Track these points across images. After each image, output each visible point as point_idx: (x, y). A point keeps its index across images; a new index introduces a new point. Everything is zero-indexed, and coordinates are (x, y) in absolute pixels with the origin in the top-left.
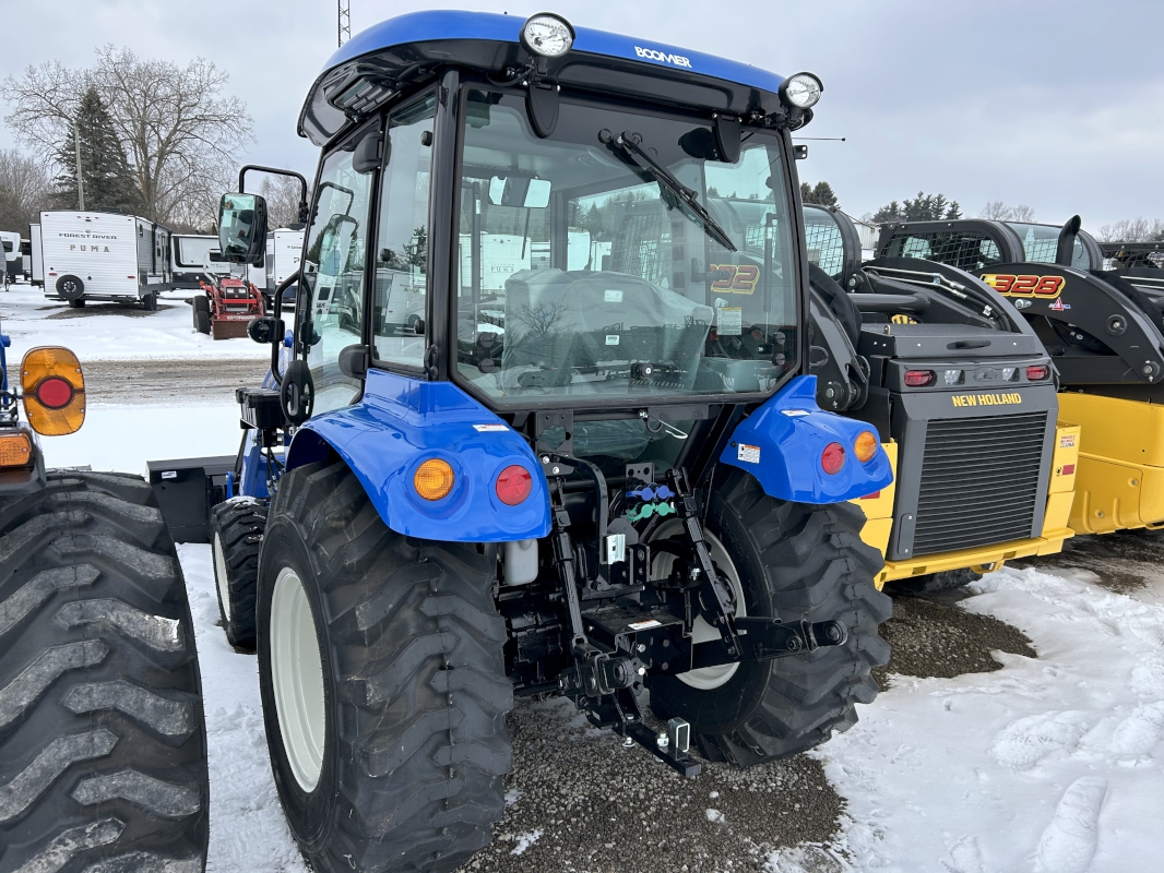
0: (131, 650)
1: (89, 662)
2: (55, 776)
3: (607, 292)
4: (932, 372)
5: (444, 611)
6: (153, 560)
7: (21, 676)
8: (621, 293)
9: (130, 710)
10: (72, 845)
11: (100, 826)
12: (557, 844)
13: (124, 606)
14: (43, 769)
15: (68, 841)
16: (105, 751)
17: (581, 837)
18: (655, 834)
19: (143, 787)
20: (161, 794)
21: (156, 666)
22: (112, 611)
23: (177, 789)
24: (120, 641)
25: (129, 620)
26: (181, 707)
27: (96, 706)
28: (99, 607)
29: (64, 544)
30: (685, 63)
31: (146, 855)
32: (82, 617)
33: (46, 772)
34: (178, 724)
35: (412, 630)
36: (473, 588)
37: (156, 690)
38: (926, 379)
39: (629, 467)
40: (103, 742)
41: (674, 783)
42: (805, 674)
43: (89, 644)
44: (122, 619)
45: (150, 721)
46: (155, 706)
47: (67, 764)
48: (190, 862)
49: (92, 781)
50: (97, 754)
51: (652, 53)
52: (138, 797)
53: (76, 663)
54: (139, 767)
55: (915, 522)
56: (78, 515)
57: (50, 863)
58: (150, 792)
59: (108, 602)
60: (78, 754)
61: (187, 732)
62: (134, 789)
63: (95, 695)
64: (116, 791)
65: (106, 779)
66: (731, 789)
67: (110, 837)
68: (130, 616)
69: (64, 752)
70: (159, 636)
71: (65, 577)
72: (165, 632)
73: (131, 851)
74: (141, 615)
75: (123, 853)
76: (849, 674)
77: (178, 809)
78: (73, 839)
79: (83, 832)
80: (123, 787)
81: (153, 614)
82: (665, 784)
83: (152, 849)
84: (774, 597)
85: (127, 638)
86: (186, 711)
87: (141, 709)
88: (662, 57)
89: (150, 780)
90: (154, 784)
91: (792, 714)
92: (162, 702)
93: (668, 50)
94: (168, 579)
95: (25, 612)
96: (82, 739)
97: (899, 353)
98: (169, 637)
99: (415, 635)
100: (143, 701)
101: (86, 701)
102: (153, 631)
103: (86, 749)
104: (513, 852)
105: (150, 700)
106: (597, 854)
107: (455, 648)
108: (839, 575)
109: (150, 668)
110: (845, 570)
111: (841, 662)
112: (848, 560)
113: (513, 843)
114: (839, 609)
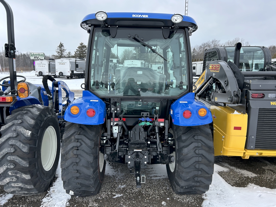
0: (22, 136)
1: (14, 136)
2: (5, 154)
3: (138, 72)
4: (263, 94)
5: (79, 138)
6: (32, 121)
7: (4, 137)
8: (142, 72)
9: (18, 146)
10: (6, 167)
11: (10, 164)
12: (123, 198)
13: (23, 128)
14: (3, 152)
15: (6, 166)
16: (12, 152)
17: (129, 199)
18: (147, 203)
19: (18, 159)
20: (21, 162)
21: (26, 139)
22: (20, 128)
23: (24, 161)
24: (21, 134)
25: (23, 130)
26: (27, 147)
27: (13, 144)
28: (19, 127)
29: (19, 116)
30: (147, 16)
31: (19, 172)
32: (15, 129)
33: (4, 153)
34: (26, 150)
35: (73, 141)
36: (90, 134)
37: (23, 143)
38: (261, 96)
39: (142, 113)
40: (12, 150)
41: (161, 193)
42: (183, 171)
43: (14, 133)
44: (21, 130)
45: (21, 148)
46: (22, 146)
47: (6, 153)
48: (28, 176)
49: (10, 156)
50: (11, 152)
51: (137, 15)
52: (17, 161)
53: (12, 136)
54: (18, 156)
55: (255, 139)
56: (25, 112)
57: (3, 169)
58: (19, 161)
59: (20, 127)
60: (8, 151)
61: (27, 152)
62: (17, 159)
63: (13, 142)
64: (13, 159)
65: (12, 156)
66: (173, 199)
67: (12, 167)
68: (23, 129)
69: (6, 150)
70: (27, 134)
71: (16, 122)
72: (28, 133)
73: (16, 170)
74: (25, 130)
75: (15, 170)
76: (197, 174)
77: (24, 165)
78: (6, 165)
79: (8, 165)
80: (15, 158)
81: (27, 130)
82: (159, 193)
83: (20, 171)
84: (177, 149)
85: (22, 133)
86: (28, 148)
87: (20, 146)
88: (140, 16)
89: (19, 159)
90: (20, 160)
91: (182, 182)
92: (24, 145)
93: (142, 14)
94: (33, 124)
95: (8, 126)
96: (9, 149)
97: (251, 88)
98: (28, 134)
99: (73, 142)
100: (20, 144)
101: (11, 143)
102: (26, 133)
103: (10, 150)
104: (113, 197)
105: (22, 145)
106: (130, 203)
107: (80, 146)
108: (194, 146)
109: (25, 139)
110: (197, 146)
111: (194, 170)
112: (199, 143)
113: (114, 195)
114: (194, 156)
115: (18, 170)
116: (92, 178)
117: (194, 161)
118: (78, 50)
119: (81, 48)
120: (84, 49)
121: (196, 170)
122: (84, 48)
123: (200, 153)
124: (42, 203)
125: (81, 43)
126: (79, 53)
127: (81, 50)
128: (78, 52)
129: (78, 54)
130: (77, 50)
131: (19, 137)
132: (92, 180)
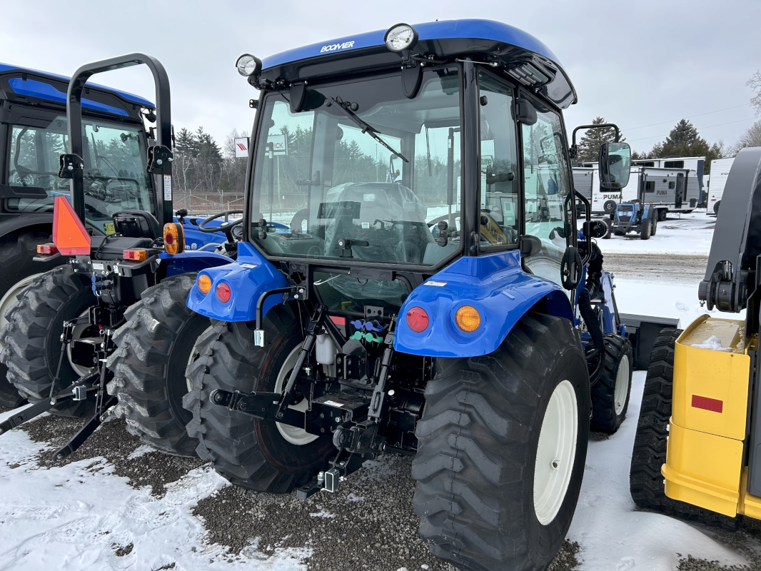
0: (144, 328)
1: (132, 327)
3: (365, 195)
5: (215, 348)
6: (169, 301)
7: (122, 326)
9: (133, 347)
13: (150, 313)
16: (124, 356)
19: (130, 373)
20: (133, 378)
21: (149, 336)
22: (146, 314)
23: (137, 379)
25: (147, 318)
27: (128, 341)
28: (145, 312)
31: (131, 397)
32: (139, 313)
34: (142, 357)
36: (241, 344)
37: (141, 343)
39: (368, 307)
40: (125, 353)
43: (136, 322)
45: (136, 352)
46: (139, 348)
48: (144, 409)
51: (331, 47)
52: (128, 376)
56: (171, 283)
58: (131, 376)
59: (148, 311)
61: (143, 361)
63: (129, 338)
64: (124, 370)
67: (122, 385)
70: (151, 326)
71: (147, 300)
73: (127, 393)
74: (151, 317)
75: (125, 393)
77: (138, 387)
80: (126, 370)
81: (154, 318)
85: (144, 323)
86: (145, 353)
88: (338, 48)
92: (141, 347)
94: (168, 308)
95: (134, 308)
96: (121, 350)
98: (153, 327)
102: (150, 324)
103: (122, 353)
105: (138, 346)
106: (329, 539)
107: (213, 365)
108: (448, 422)
109: (147, 336)
110: (455, 421)
111: (440, 495)
112: (463, 415)
113: (317, 511)
114: (443, 450)
115: (130, 395)
116: (236, 446)
117: (440, 468)
118: (587, 140)
119: (595, 134)
120: (605, 135)
121: (446, 498)
122: (604, 133)
123: (460, 446)
124: (182, 477)
125: (596, 120)
126: (587, 147)
127: (596, 138)
128: (585, 146)
129: (586, 150)
130: (583, 139)
131: (140, 330)
132: (235, 450)
